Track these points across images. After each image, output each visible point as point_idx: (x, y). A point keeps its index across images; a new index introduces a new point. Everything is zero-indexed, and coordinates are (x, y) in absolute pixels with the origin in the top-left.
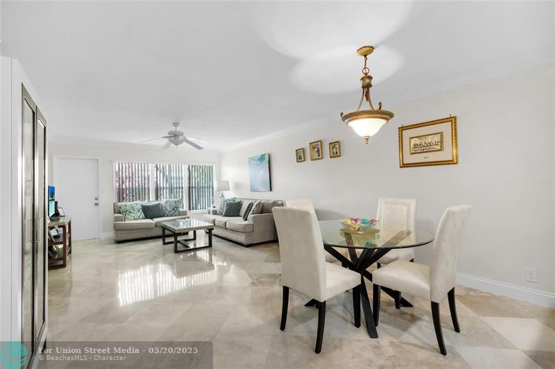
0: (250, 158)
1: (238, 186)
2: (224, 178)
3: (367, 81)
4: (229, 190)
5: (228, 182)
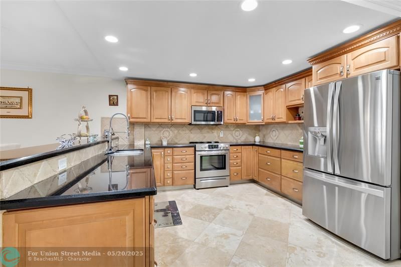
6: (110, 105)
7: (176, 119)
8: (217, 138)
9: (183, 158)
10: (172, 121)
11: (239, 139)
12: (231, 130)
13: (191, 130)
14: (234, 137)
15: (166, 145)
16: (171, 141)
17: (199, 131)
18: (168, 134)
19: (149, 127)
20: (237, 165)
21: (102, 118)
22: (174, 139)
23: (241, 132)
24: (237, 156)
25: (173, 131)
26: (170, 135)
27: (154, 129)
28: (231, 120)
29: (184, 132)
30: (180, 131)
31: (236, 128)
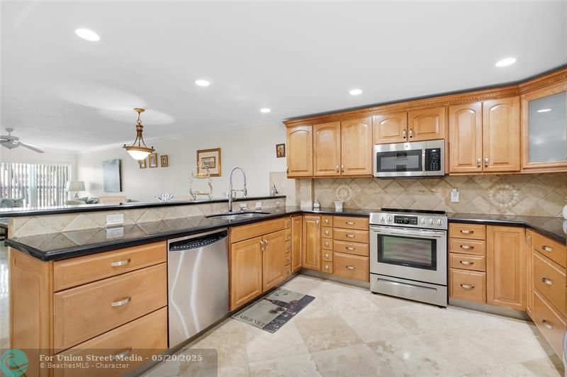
0: (104, 162)
1: (94, 187)
2: (80, 179)
3: (139, 128)
4: (84, 189)
5: (83, 182)
6: (278, 157)
7: (349, 169)
8: (443, 203)
9: (350, 234)
10: (343, 174)
11: (509, 208)
12: (481, 188)
13: (386, 187)
14: (492, 204)
15: (341, 211)
16: (352, 204)
17: (402, 189)
18: (346, 194)
19: (320, 183)
20: (472, 267)
21: (271, 173)
22: (355, 201)
23: (516, 193)
24: (472, 248)
25: (353, 190)
26: (349, 196)
27: (326, 186)
28: (470, 165)
29: (373, 191)
30: (365, 189)
31: (496, 183)
